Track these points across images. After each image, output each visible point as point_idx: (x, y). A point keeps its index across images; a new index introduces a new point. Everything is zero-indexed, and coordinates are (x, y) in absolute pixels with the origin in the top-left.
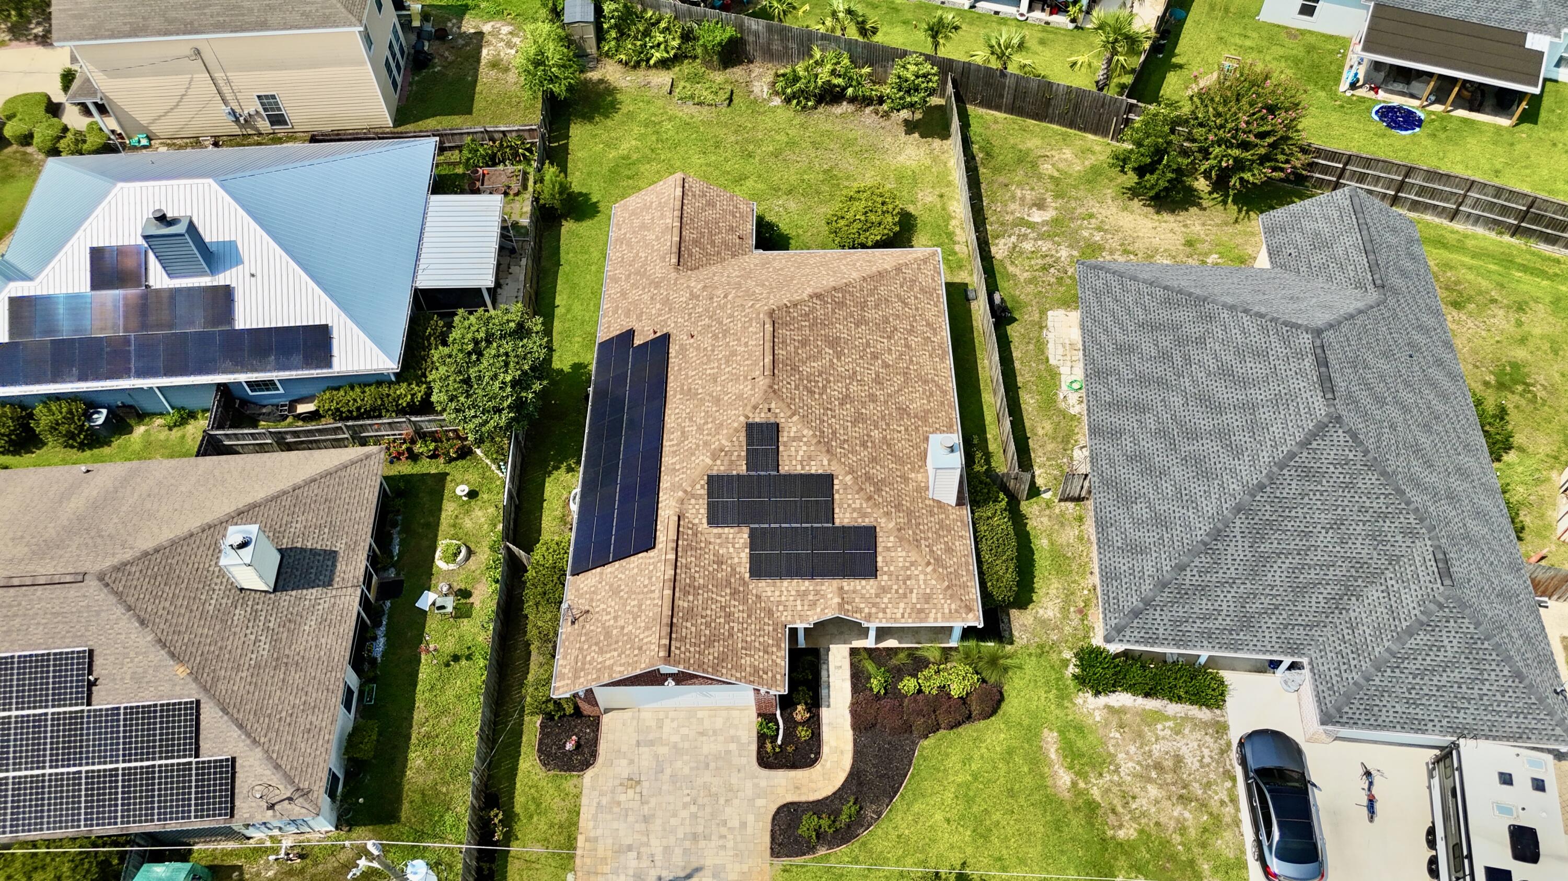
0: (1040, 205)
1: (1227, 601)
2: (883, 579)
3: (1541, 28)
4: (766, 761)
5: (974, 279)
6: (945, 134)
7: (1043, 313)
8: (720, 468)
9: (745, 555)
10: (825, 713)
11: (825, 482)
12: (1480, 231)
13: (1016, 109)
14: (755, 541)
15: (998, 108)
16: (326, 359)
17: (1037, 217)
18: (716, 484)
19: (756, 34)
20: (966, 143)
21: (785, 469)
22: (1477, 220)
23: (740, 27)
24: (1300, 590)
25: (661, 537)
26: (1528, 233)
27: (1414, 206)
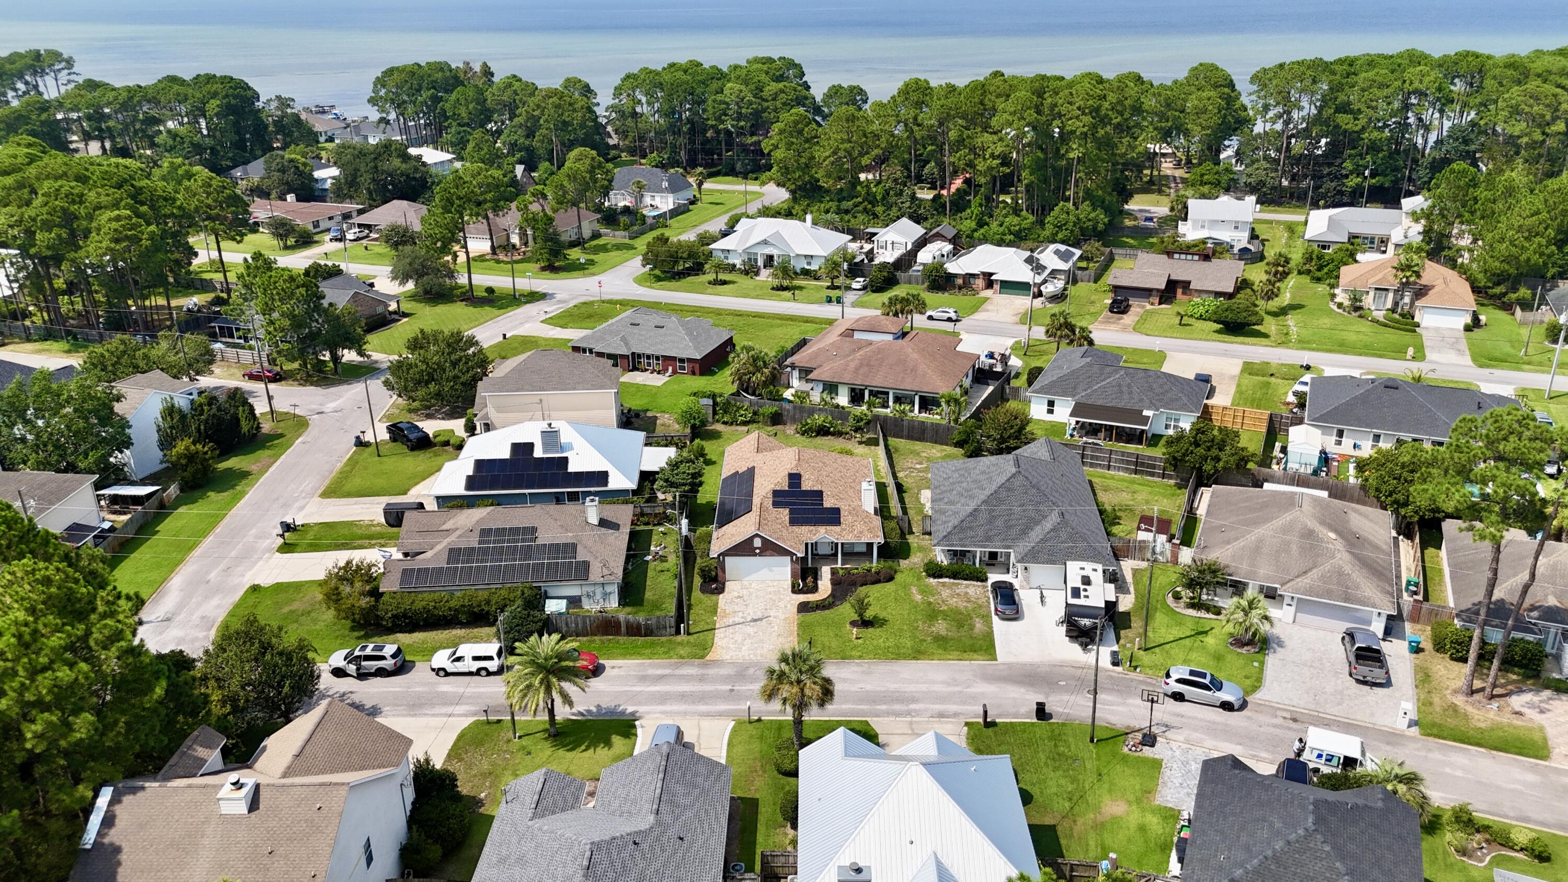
0: (921, 463)
1: (981, 532)
2: (843, 526)
3: (1149, 408)
4: (794, 592)
5: (890, 481)
6: (877, 444)
7: (919, 491)
8: (778, 488)
9: (787, 518)
10: (819, 582)
11: (820, 494)
12: (1121, 473)
13: (910, 437)
14: (791, 513)
15: (902, 437)
16: (606, 483)
17: (918, 466)
18: (776, 493)
19: (788, 411)
20: (886, 446)
21: (804, 488)
22: (1119, 469)
23: (781, 408)
24: (1009, 528)
25: (754, 508)
26: (1142, 472)
27: (1092, 465)
